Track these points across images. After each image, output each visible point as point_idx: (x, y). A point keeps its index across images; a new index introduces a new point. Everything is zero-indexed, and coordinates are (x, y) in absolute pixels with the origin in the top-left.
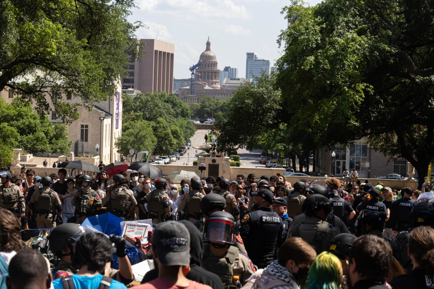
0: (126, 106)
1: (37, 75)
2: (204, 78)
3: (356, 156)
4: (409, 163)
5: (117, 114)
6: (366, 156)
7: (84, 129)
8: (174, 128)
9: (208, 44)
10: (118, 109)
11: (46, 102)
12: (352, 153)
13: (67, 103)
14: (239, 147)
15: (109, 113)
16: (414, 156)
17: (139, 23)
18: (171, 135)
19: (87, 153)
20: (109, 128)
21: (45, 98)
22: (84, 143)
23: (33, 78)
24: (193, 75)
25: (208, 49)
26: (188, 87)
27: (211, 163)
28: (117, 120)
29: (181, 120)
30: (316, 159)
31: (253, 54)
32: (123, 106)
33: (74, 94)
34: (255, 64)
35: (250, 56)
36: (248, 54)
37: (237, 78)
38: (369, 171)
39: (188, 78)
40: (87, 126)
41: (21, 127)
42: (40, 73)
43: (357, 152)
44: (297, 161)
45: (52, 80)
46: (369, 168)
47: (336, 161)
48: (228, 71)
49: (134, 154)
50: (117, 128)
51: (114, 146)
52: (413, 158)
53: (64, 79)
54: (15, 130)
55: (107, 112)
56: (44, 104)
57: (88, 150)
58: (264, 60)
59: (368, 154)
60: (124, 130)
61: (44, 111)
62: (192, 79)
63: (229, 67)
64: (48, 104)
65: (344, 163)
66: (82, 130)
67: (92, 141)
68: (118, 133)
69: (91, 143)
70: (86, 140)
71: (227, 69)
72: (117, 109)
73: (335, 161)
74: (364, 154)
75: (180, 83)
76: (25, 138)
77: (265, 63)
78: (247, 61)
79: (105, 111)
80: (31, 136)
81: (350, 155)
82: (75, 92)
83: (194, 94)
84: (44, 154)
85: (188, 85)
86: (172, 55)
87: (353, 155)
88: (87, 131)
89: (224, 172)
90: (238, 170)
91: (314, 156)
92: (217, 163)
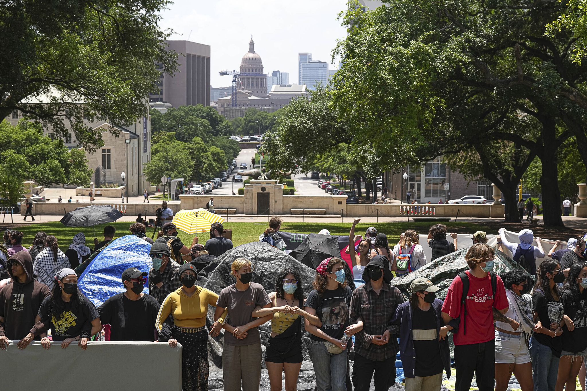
0: (155, 124)
1: (53, 95)
2: (248, 85)
3: (433, 176)
4: (493, 184)
5: (145, 135)
6: (445, 176)
7: (106, 153)
8: (214, 149)
9: (252, 44)
11: (64, 128)
12: (428, 172)
13: (89, 128)
14: (292, 173)
15: (135, 134)
16: (499, 177)
17: (170, 30)
19: (110, 183)
20: (135, 152)
21: (63, 123)
22: (107, 170)
23: (48, 99)
24: (234, 83)
25: (252, 50)
26: (229, 98)
27: (260, 191)
28: (145, 142)
29: (221, 139)
30: (385, 182)
31: (306, 54)
32: (152, 124)
33: (98, 117)
34: (309, 66)
36: (300, 55)
37: (287, 84)
38: (449, 194)
39: (228, 87)
40: (109, 151)
41: (30, 154)
43: (434, 172)
44: (363, 185)
45: (70, 101)
46: (449, 191)
47: (409, 183)
48: (276, 76)
49: (167, 182)
50: (145, 151)
51: (142, 174)
52: (498, 179)
53: (84, 99)
54: (22, 158)
55: (132, 133)
56: (62, 130)
57: (112, 179)
58: (320, 62)
59: (447, 174)
61: (62, 137)
62: (233, 86)
63: (278, 71)
64: (67, 130)
65: (419, 185)
66: (103, 156)
67: (116, 168)
68: (146, 157)
69: (115, 170)
70: (109, 167)
71: (275, 74)
72: (144, 128)
73: (407, 183)
74: (442, 175)
75: (218, 93)
76: (35, 167)
77: (321, 65)
78: (300, 63)
79: (130, 132)
81: (426, 176)
82: (98, 115)
83: (236, 106)
84: (58, 186)
85: (229, 95)
87: (429, 176)
88: (109, 156)
89: (276, 202)
90: (292, 199)
91: (383, 178)
92: (267, 191)
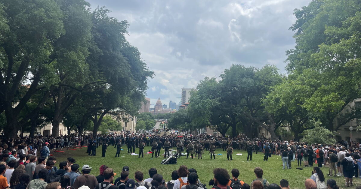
2: (158, 108)
3: (203, 130)
8: (151, 122)
10: (135, 119)
18: (150, 124)
20: (133, 123)
24: (155, 107)
25: (159, 100)
28: (135, 121)
29: (152, 120)
34: (172, 104)
35: (171, 101)
37: (167, 108)
39: (153, 108)
42: (118, 109)
51: (134, 128)
57: (127, 129)
60: (137, 123)
65: (199, 132)
67: (128, 127)
68: (135, 124)
70: (126, 126)
71: (164, 105)
75: (151, 109)
76: (109, 126)
78: (170, 103)
80: (111, 126)
81: (201, 130)
83: (155, 112)
85: (154, 110)
86: (149, 101)
